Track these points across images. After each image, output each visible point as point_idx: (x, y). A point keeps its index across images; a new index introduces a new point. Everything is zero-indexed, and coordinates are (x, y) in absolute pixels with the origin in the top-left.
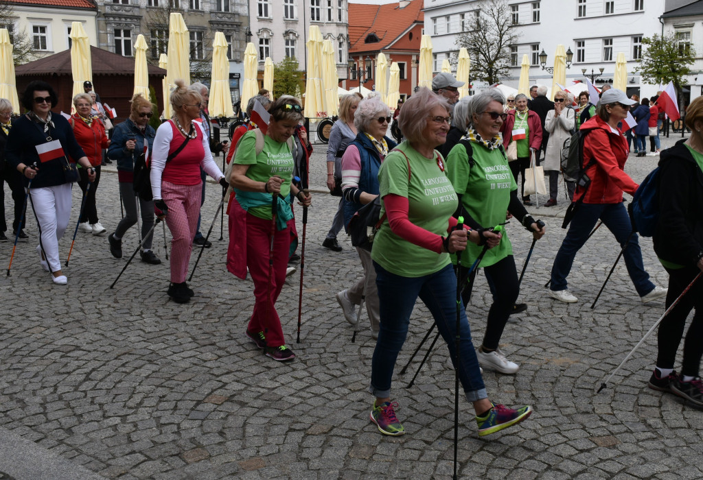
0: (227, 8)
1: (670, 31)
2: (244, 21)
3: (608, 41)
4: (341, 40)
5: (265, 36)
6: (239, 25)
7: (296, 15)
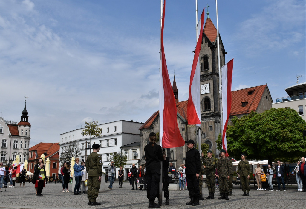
3: (108, 154)
4: (25, 154)
7: (7, 145)
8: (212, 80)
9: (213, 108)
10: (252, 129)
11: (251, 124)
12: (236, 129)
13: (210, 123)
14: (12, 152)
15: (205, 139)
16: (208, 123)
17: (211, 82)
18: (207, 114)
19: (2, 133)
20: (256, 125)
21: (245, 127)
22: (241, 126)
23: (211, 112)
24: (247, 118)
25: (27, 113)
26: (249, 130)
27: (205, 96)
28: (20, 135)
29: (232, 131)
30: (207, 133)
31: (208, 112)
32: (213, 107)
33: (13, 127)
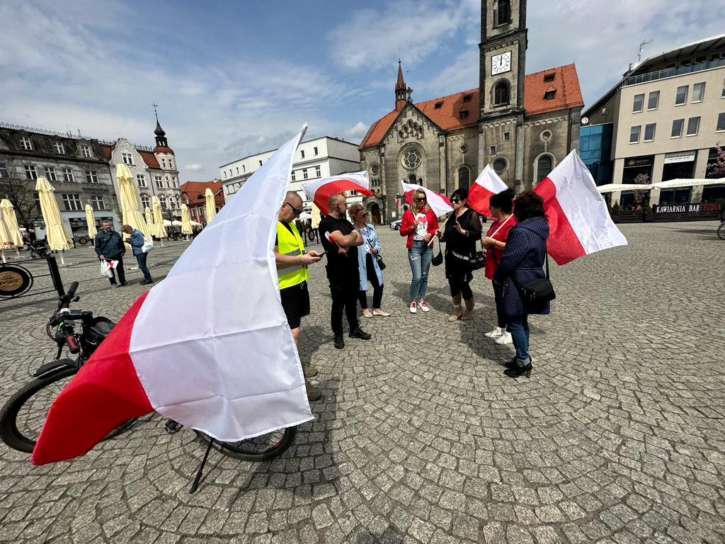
2: (110, 188)
7: (146, 184)
8: (517, 45)
9: (516, 99)
13: (506, 127)
15: (494, 156)
16: (503, 127)
17: (515, 48)
18: (501, 111)
19: (133, 164)
23: (509, 107)
25: (164, 133)
27: (499, 77)
28: (162, 167)
30: (499, 145)
31: (505, 108)
32: (514, 98)
33: (148, 155)
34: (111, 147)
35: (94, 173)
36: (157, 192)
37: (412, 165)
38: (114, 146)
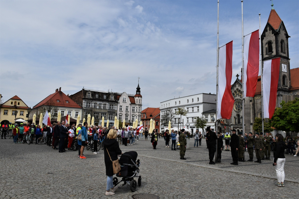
0: (112, 108)
1: (204, 116)
2: (116, 111)
3: (193, 118)
4: (139, 116)
5: (121, 115)
6: (115, 112)
7: (128, 110)
10: (295, 112)
11: (293, 108)
12: (282, 111)
14: (131, 114)
19: (126, 102)
20: (297, 109)
21: (289, 110)
22: (286, 110)
24: (291, 104)
25: (140, 89)
26: (292, 113)
28: (136, 103)
29: (279, 112)
33: (132, 98)
34: (120, 95)
35: (112, 105)
36: (132, 113)
37: (239, 110)
38: (121, 95)
